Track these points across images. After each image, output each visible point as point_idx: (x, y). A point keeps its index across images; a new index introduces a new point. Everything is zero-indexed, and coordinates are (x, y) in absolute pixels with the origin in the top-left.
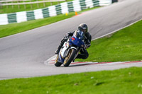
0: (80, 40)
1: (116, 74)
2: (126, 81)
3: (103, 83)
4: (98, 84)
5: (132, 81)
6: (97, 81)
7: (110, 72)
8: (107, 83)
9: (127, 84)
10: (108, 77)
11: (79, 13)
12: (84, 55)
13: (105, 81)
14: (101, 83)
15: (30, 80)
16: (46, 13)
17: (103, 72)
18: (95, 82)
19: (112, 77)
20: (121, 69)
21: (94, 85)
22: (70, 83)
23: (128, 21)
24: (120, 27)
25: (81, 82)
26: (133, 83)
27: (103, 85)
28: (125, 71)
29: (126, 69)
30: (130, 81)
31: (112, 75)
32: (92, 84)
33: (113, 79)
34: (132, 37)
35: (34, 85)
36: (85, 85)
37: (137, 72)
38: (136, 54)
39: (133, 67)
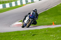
0: (34, 16)
1: (41, 31)
2: (45, 34)
4: (33, 35)
5: (48, 34)
6: (33, 34)
7: (38, 30)
8: (37, 34)
9: (45, 35)
11: (25, 5)
12: (35, 23)
15: (4, 33)
16: (11, 5)
17: (36, 30)
18: (32, 34)
19: (39, 32)
20: (43, 29)
22: (21, 35)
23: (46, 8)
24: (42, 11)
25: (26, 34)
26: (48, 35)
27: (35, 35)
28: (45, 30)
29: (45, 28)
30: (47, 34)
32: (31, 35)
33: (39, 33)
34: (48, 15)
35: (6, 36)
36: (28, 35)
37: (50, 30)
38: (49, 22)
39: (49, 28)
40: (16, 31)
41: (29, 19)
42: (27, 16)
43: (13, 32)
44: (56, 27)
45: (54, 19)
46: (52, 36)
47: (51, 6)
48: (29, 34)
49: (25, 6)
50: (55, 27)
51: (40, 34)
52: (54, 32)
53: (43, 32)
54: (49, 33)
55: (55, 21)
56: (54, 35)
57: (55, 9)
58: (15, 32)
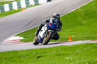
0: (55, 25)
2: (57, 55)
3: (42, 56)
4: (38, 57)
6: (37, 55)
8: (44, 56)
9: (57, 57)
10: (45, 52)
11: (25, 9)
12: (56, 37)
13: (43, 55)
14: (40, 57)
19: (47, 53)
20: (54, 47)
21: (36, 58)
25: (26, 56)
26: (61, 57)
27: (41, 58)
28: (56, 48)
30: (60, 55)
31: (48, 51)
32: (34, 57)
33: (48, 54)
36: (29, 58)
37: (64, 49)
38: (64, 37)
39: (62, 46)
40: (11, 50)
41: (47, 30)
42: (44, 25)
43: (6, 52)
44: (75, 44)
45: (71, 32)
46: (68, 58)
47: (67, 10)
48: (31, 56)
49: (24, 11)
50: (73, 44)
51: (49, 56)
52: (71, 52)
53: (54, 52)
54: (63, 55)
55: (73, 35)
56: (71, 57)
57: (73, 15)
58: (9, 52)
